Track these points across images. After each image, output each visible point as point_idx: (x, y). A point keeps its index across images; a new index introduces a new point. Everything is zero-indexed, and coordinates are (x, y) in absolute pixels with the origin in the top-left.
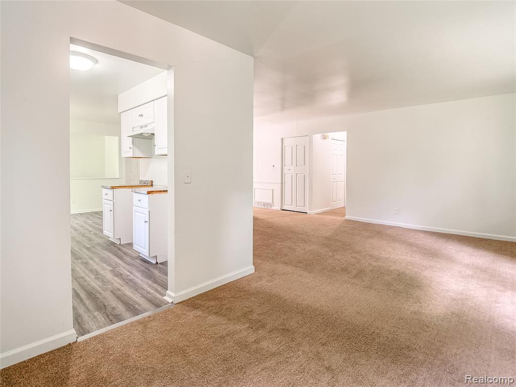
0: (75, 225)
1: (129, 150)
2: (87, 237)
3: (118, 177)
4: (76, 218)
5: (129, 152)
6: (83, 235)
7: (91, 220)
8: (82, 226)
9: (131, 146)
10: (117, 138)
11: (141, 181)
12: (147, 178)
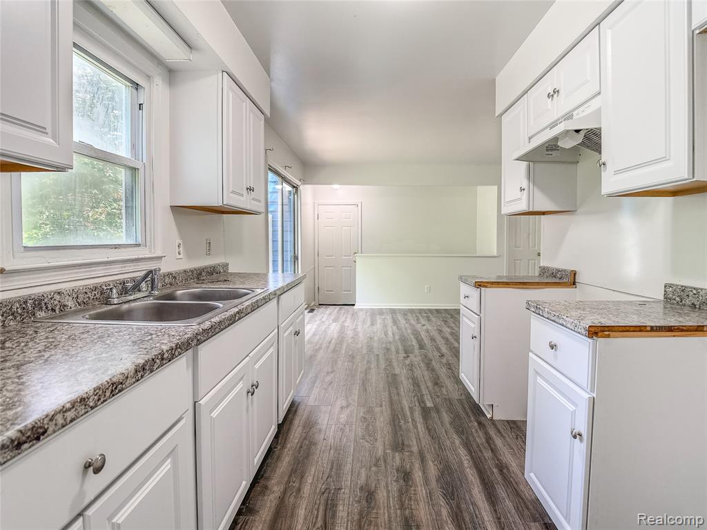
0: (423, 334)
1: (518, 194)
2: (433, 370)
3: (495, 254)
4: (429, 319)
5: (520, 199)
6: (428, 365)
7: (449, 327)
8: (433, 339)
9: (525, 184)
10: (495, 188)
11: (544, 271)
12: (560, 262)
